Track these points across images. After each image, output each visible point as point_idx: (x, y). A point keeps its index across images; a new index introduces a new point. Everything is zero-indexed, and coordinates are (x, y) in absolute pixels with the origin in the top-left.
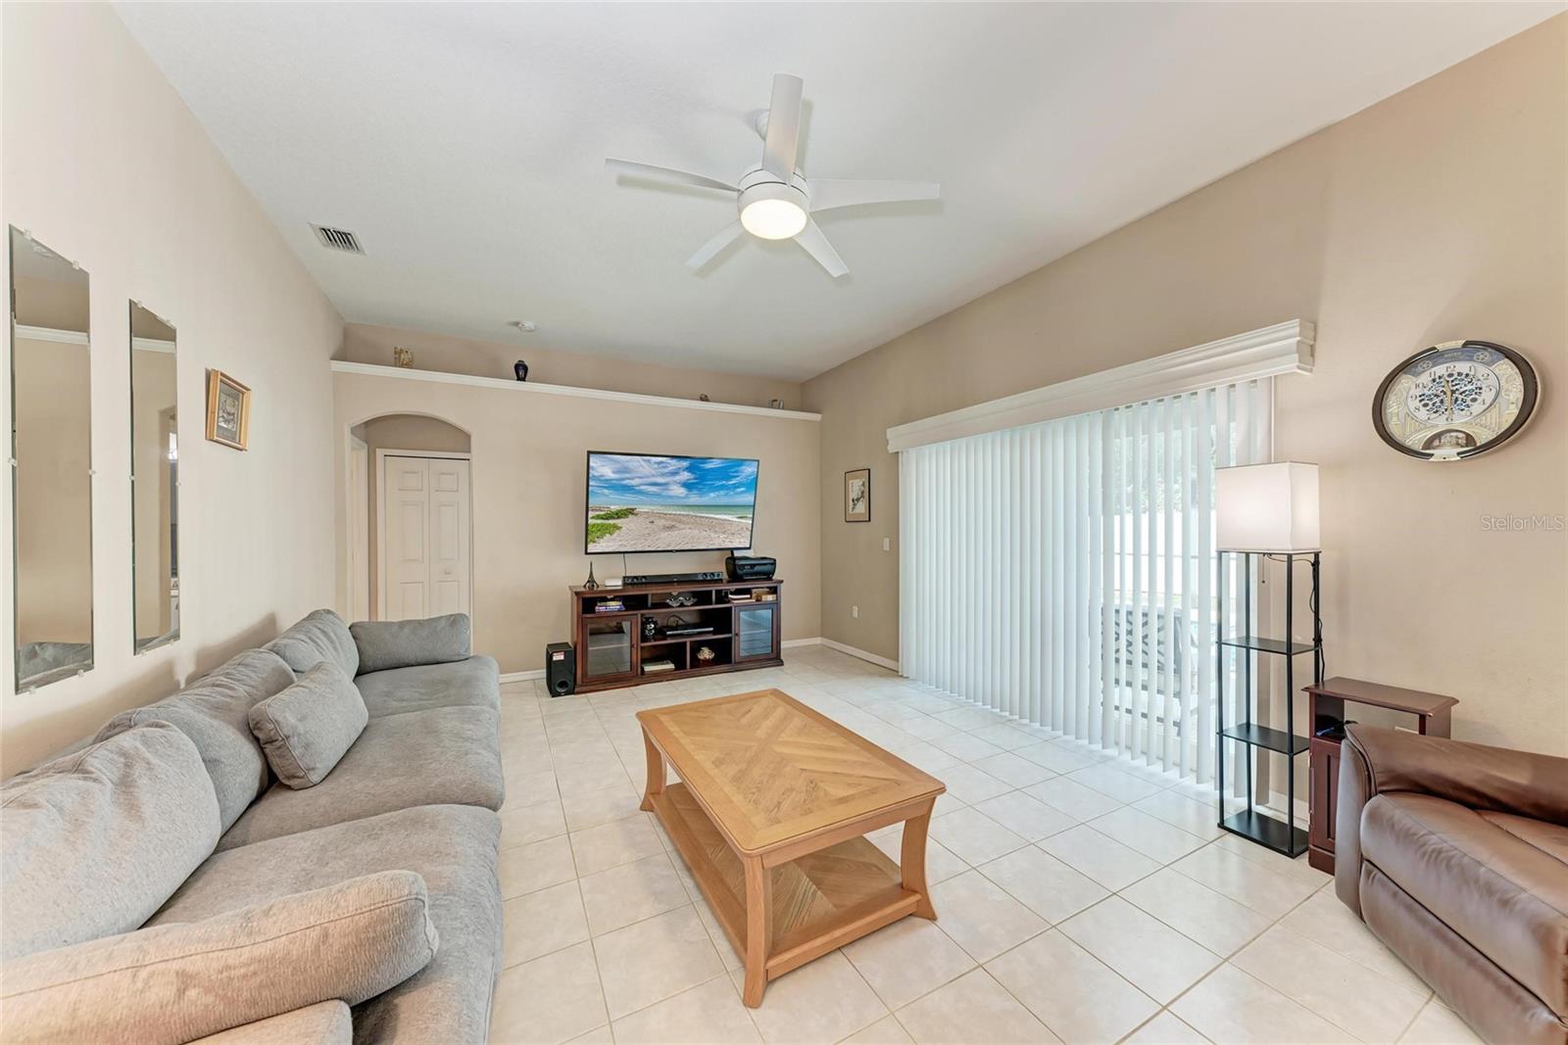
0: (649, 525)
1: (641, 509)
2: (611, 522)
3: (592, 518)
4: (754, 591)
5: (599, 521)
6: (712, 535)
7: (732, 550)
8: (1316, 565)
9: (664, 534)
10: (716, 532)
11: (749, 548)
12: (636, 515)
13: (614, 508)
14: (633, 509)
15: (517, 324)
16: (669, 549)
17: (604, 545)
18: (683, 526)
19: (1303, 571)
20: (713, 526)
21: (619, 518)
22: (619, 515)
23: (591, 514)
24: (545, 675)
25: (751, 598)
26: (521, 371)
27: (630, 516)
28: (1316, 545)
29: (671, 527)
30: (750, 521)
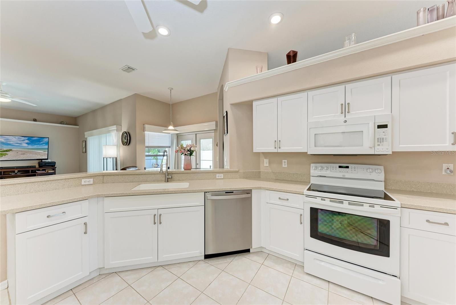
0: (17, 154)
1: (13, 149)
2: (5, 153)
4: (46, 170)
6: (36, 156)
7: (42, 159)
8: (116, 159)
9: (22, 156)
10: (37, 155)
11: (47, 159)
12: (12, 151)
13: (5, 149)
14: (11, 150)
17: (3, 158)
18: (27, 154)
19: (115, 160)
20: (36, 154)
21: (7, 152)
22: (7, 151)
25: (45, 172)
28: (116, 157)
29: (24, 154)
30: (47, 152)
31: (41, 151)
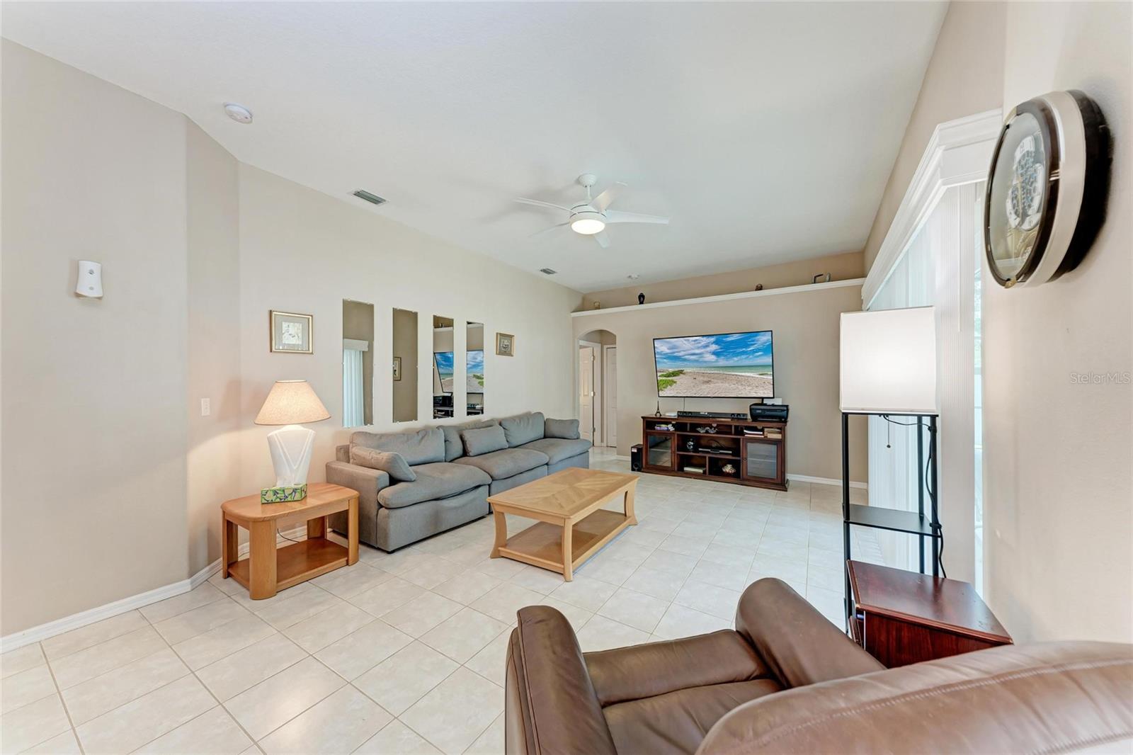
0: (694, 381)
1: (686, 370)
2: (671, 378)
3: (660, 376)
4: (766, 429)
5: (664, 378)
6: (739, 387)
7: (763, 398)
9: (704, 386)
11: (773, 398)
12: (684, 374)
13: (671, 370)
14: (682, 371)
15: (630, 277)
16: (709, 396)
17: (669, 392)
18: (716, 381)
20: (739, 380)
21: (674, 376)
22: (674, 374)
23: (659, 374)
24: (630, 460)
25: (762, 434)
26: (642, 299)
27: (682, 375)
29: (708, 382)
30: (771, 378)
31: (751, 374)
